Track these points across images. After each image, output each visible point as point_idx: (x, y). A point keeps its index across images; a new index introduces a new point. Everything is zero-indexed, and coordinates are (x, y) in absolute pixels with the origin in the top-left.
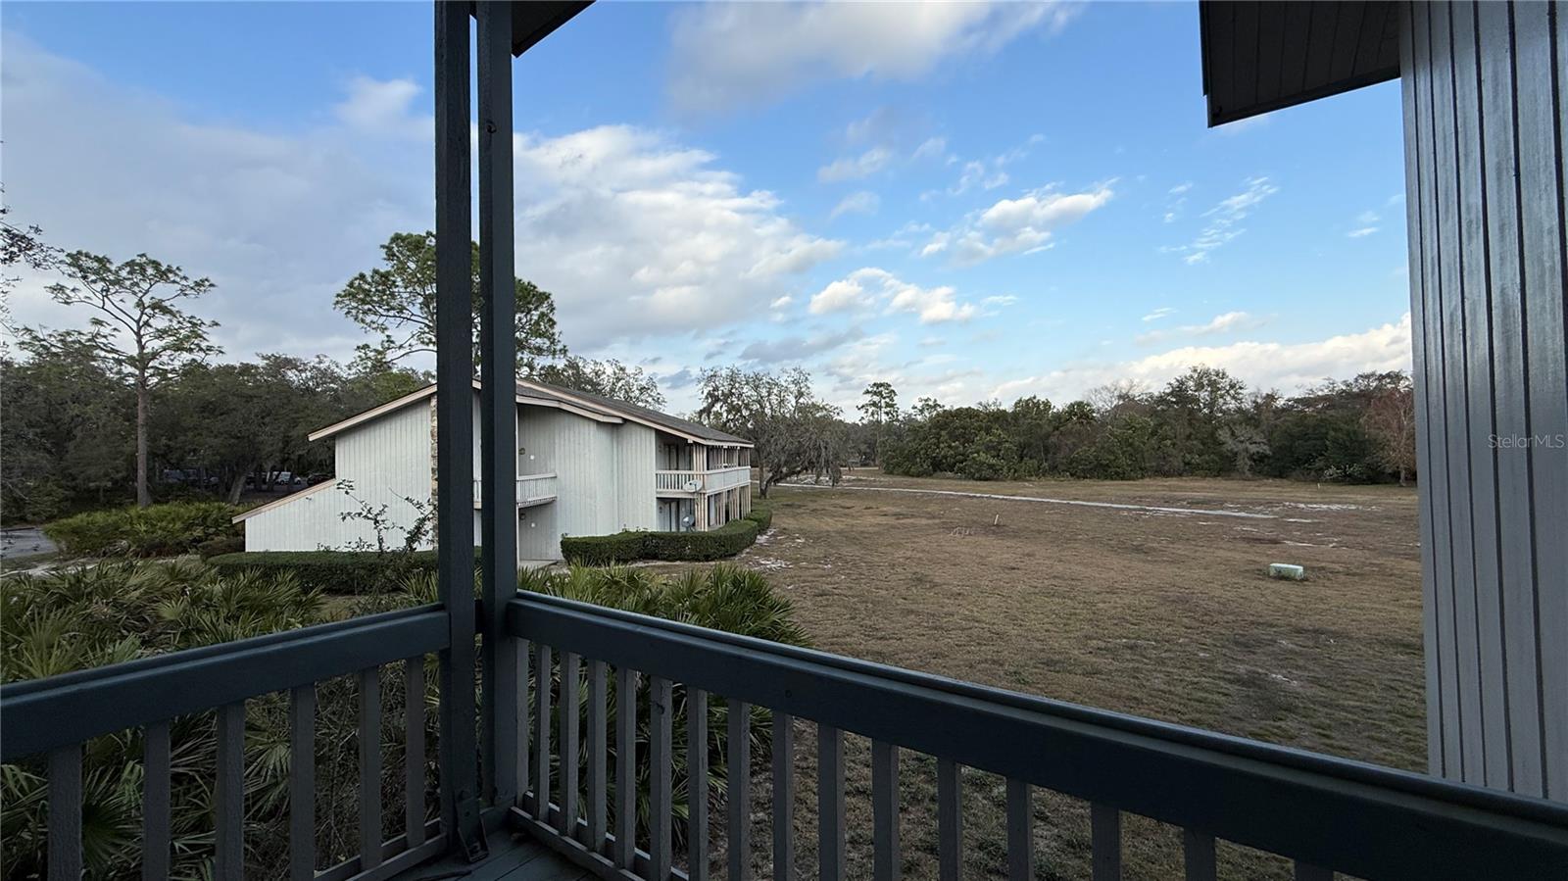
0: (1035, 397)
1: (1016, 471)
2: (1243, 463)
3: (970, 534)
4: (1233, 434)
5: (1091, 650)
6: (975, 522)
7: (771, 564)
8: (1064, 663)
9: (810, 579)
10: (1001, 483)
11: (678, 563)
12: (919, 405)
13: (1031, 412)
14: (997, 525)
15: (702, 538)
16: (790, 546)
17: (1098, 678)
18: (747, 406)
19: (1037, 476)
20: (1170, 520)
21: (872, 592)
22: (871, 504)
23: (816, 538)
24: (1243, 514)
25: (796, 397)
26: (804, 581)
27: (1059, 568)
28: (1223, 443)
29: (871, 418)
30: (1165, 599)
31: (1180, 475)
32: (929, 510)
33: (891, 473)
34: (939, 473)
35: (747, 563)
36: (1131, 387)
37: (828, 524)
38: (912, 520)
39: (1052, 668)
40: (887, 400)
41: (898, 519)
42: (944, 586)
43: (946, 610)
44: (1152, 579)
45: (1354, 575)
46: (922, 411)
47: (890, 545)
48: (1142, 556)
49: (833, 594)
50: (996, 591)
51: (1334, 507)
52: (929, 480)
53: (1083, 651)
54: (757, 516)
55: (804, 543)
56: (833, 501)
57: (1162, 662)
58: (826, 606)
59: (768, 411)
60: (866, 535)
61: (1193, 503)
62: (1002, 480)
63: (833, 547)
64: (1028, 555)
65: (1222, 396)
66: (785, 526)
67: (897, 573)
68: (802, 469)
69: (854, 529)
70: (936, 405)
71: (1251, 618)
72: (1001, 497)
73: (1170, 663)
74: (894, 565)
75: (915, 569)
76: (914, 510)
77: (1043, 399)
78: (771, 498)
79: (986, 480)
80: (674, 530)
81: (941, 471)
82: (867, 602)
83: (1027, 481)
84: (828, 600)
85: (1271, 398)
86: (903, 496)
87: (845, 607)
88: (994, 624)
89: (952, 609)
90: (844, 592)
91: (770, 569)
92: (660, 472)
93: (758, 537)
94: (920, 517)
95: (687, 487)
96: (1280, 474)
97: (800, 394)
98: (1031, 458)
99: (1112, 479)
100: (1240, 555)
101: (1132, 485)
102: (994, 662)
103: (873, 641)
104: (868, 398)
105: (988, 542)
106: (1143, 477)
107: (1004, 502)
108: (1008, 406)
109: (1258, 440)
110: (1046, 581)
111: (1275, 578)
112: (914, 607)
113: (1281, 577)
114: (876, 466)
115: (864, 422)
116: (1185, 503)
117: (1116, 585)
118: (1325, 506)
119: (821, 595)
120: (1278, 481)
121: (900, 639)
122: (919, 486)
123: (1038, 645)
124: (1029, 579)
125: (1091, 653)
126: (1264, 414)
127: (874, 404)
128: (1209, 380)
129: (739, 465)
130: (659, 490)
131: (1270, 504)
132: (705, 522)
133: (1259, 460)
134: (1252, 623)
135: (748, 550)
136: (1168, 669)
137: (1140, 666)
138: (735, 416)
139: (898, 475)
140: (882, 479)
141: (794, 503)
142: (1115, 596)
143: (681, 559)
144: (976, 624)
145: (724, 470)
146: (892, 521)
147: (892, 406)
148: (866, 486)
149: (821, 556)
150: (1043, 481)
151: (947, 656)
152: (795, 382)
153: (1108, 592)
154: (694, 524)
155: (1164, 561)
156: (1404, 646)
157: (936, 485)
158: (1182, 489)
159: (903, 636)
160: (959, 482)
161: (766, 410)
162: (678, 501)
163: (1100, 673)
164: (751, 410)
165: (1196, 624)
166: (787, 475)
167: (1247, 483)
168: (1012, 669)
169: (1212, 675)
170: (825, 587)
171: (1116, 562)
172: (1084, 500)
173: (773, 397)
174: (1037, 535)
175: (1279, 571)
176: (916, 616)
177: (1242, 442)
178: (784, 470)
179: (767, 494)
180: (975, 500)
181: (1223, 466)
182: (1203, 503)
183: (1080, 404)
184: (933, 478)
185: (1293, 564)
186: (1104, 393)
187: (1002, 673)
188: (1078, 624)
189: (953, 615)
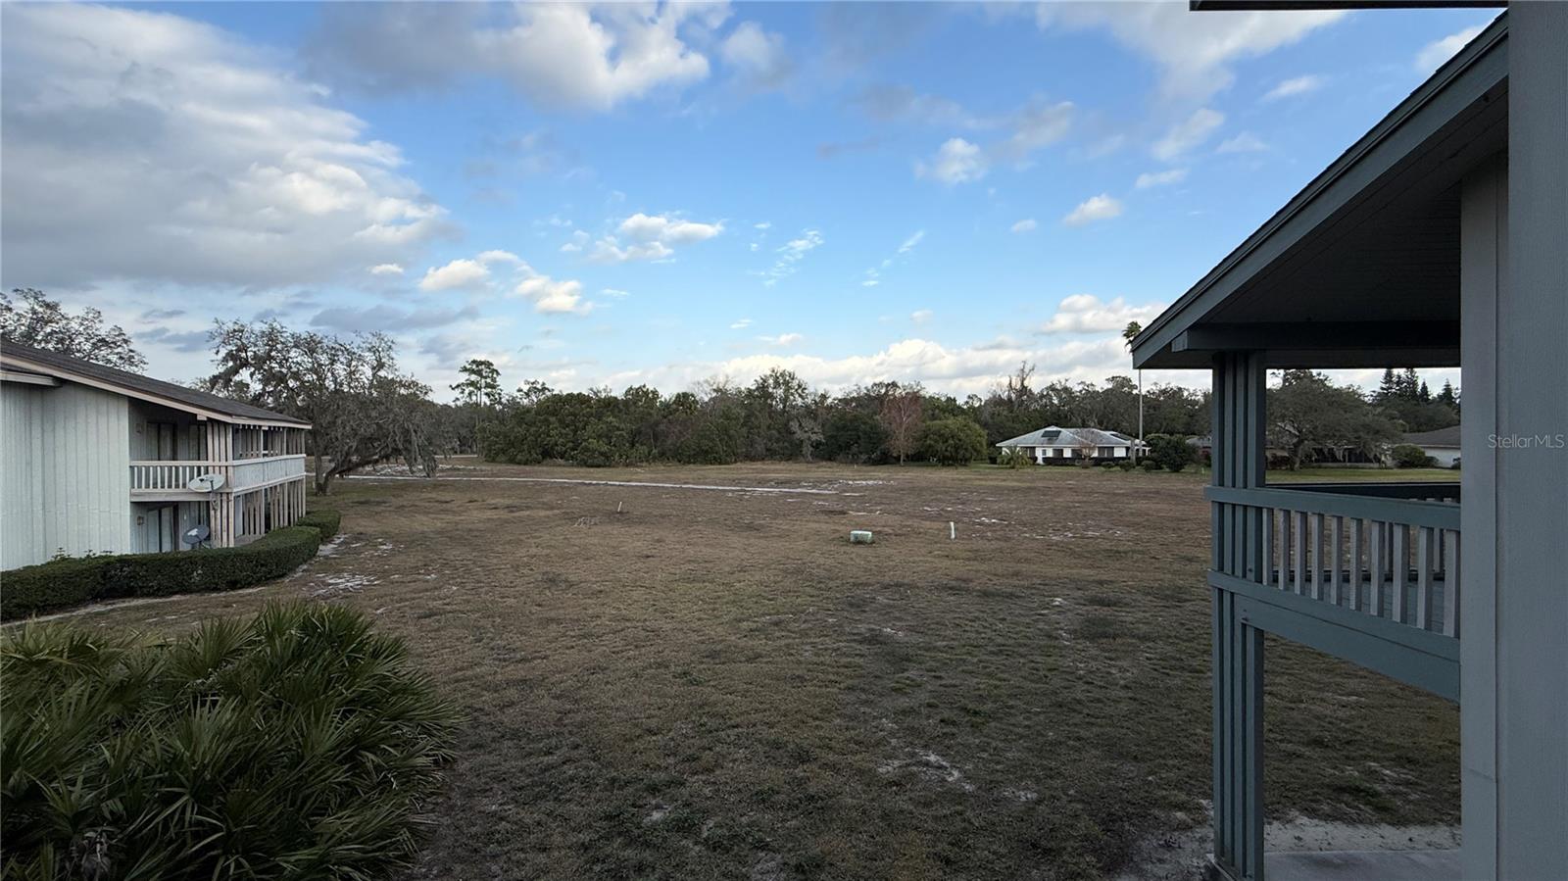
0: (644, 386)
1: (627, 458)
2: (807, 449)
3: (595, 524)
4: (800, 425)
5: (744, 633)
6: (597, 510)
7: (344, 582)
8: (726, 652)
9: (408, 596)
10: (613, 469)
11: (176, 598)
12: (526, 388)
13: (640, 399)
14: (621, 513)
15: (227, 555)
16: (372, 556)
17: (761, 662)
18: (296, 376)
19: (647, 461)
20: (765, 498)
21: (497, 602)
22: (475, 496)
23: (410, 542)
24: (814, 491)
25: (373, 368)
26: (401, 600)
27: (691, 551)
28: (794, 433)
29: (468, 400)
30: (785, 571)
31: (763, 459)
32: (545, 500)
33: (493, 461)
34: (548, 460)
35: (305, 585)
36: (727, 382)
37: (423, 523)
38: (528, 513)
39: (717, 661)
40: (489, 380)
41: (512, 512)
42: (582, 584)
43: (590, 612)
44: (770, 555)
45: (900, 535)
46: (527, 395)
47: (509, 542)
48: (754, 533)
49: (446, 612)
50: (638, 583)
51: (871, 482)
52: (537, 468)
53: (738, 636)
54: (316, 520)
55: (392, 550)
56: (423, 495)
57: (804, 634)
58: (438, 630)
59: (330, 384)
60: (475, 533)
61: (780, 483)
62: (614, 467)
63: (432, 551)
64: (658, 541)
65: (792, 394)
66: (361, 529)
67: (523, 575)
68: (382, 458)
69: (459, 527)
70: (544, 389)
71: (852, 580)
72: (617, 483)
73: (811, 633)
74: (518, 566)
75: (545, 569)
76: (528, 500)
77: (651, 389)
78: (333, 494)
79: (599, 466)
80: (167, 547)
81: (551, 458)
82: (493, 617)
83: (637, 467)
84: (438, 621)
85: (824, 397)
86: (513, 486)
87: (466, 627)
88: (645, 620)
89: (598, 610)
90: (461, 608)
91: (345, 590)
92: (135, 463)
93: (321, 547)
94: (538, 508)
95: (195, 485)
96: (830, 457)
97: (381, 365)
98: (642, 445)
99: (711, 464)
100: (826, 526)
101: (728, 469)
102: (659, 665)
103: (512, 667)
104: (464, 377)
105: (616, 530)
106: (736, 462)
107: (621, 488)
108: (619, 393)
109: (816, 430)
110: (682, 566)
111: (854, 543)
112: (552, 614)
113: (859, 542)
114: (474, 453)
115: (458, 403)
116: (773, 483)
117: (744, 563)
118: (864, 482)
119: (429, 616)
120: (829, 464)
121: (546, 657)
122: (527, 474)
123: (694, 637)
124: (666, 566)
125: (745, 636)
126: (818, 411)
127: (472, 384)
128: (784, 380)
129: (288, 453)
130: (136, 490)
131: (830, 482)
132: (228, 532)
133: (817, 445)
134: (854, 584)
135: (305, 567)
136: (812, 640)
137: (790, 641)
138: (275, 387)
139: (501, 462)
140: (484, 468)
141: (370, 499)
142: (746, 574)
143: (184, 590)
144: (628, 624)
145: (261, 460)
146: (504, 515)
147: (493, 387)
148: (465, 476)
149: (420, 564)
150: (653, 467)
151: (606, 669)
152: (372, 350)
153: (739, 571)
154: (209, 538)
155: (774, 536)
156: (951, 588)
157: (548, 473)
158: (764, 471)
159: (548, 652)
160: (571, 469)
161: (327, 383)
162: (175, 506)
163: (760, 656)
164: (303, 382)
165: (816, 593)
166: (358, 465)
167: (810, 465)
168: (679, 670)
169: (845, 638)
170: (432, 604)
171: (736, 540)
172: (694, 484)
173: (338, 366)
174: (661, 520)
175: (856, 536)
176: (558, 624)
177: (806, 432)
178: (354, 458)
179: (328, 490)
180: (592, 487)
181: (791, 451)
182: (786, 483)
183: (685, 395)
184: (543, 465)
185: (860, 530)
186: (706, 385)
187: (670, 676)
188: (724, 607)
189: (600, 617)
